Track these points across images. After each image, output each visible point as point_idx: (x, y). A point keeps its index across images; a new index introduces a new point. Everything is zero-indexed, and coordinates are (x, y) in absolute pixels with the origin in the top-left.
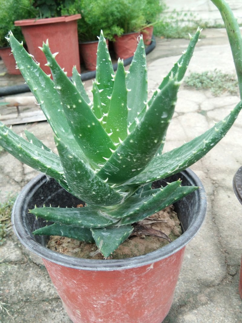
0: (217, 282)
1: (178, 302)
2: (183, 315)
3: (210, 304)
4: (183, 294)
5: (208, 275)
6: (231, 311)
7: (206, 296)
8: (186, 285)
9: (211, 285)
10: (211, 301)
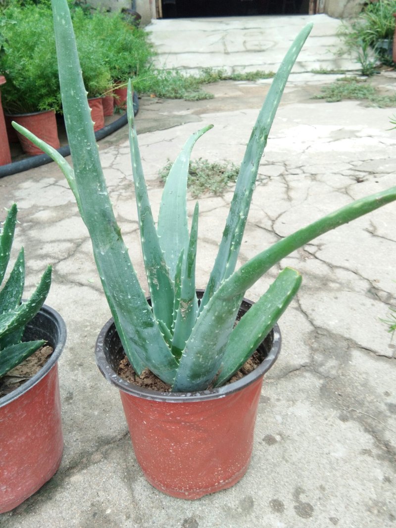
0: (119, 437)
1: (69, 464)
2: (70, 478)
3: (103, 461)
4: (77, 455)
5: (112, 430)
6: (123, 465)
7: (102, 453)
8: (83, 445)
9: (112, 442)
10: (105, 458)
